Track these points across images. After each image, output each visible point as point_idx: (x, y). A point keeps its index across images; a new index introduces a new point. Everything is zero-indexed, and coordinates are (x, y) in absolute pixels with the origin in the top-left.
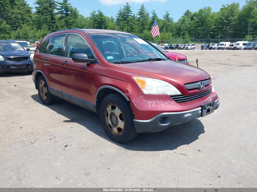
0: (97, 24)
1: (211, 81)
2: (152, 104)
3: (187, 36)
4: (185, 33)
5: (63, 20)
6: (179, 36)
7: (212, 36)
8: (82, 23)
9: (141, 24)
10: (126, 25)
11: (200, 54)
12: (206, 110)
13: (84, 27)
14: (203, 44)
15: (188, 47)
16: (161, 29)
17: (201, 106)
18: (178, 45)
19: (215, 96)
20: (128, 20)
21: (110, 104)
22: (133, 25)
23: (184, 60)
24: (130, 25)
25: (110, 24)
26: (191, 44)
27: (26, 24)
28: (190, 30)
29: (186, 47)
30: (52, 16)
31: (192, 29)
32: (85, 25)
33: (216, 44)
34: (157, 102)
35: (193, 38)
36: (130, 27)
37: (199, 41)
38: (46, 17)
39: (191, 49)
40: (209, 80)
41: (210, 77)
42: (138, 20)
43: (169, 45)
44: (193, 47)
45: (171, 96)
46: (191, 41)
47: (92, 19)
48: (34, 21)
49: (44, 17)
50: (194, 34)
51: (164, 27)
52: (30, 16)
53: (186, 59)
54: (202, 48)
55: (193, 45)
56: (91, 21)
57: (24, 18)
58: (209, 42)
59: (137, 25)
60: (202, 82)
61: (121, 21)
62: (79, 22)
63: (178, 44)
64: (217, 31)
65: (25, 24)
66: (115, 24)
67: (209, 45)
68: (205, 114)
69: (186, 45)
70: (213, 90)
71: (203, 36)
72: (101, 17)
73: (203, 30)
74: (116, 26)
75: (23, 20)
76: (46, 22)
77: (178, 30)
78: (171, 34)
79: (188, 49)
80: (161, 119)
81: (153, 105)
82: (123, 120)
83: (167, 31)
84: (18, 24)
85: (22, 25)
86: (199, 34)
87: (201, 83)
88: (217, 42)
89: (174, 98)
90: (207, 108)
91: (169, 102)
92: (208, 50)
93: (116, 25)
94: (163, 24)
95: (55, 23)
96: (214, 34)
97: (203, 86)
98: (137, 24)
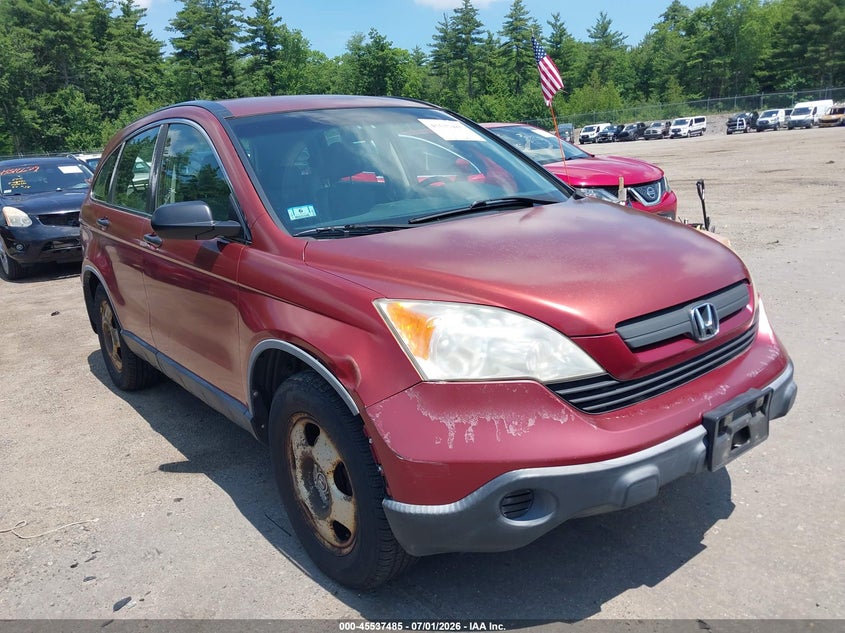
0: (370, 77)
1: (751, 290)
2: (461, 428)
3: (675, 89)
4: (666, 81)
5: (261, 73)
6: (647, 94)
7: (765, 84)
8: (320, 76)
9: (513, 64)
10: (465, 71)
11: (722, 151)
12: (728, 438)
13: (329, 89)
14: (733, 115)
15: (679, 130)
16: (583, 76)
17: (703, 421)
18: (643, 125)
19: (772, 358)
20: (470, 56)
21: (299, 416)
22: (489, 68)
23: (656, 182)
24: (476, 71)
25: (413, 75)
26: (688, 119)
27: (147, 95)
28: (686, 68)
29: (673, 131)
30: (224, 64)
31: (694, 66)
32: (330, 84)
33: (782, 112)
34: (488, 419)
35: (695, 97)
36: (478, 76)
37: (720, 103)
38: (207, 67)
39: (691, 134)
40: (744, 286)
41: (746, 271)
42: (505, 53)
43: (611, 128)
44: (696, 126)
45: (554, 386)
46: (691, 105)
47: (351, 62)
48: (171, 85)
49: (200, 70)
50: (702, 80)
51: (593, 68)
52: (157, 71)
53: (661, 180)
54: (732, 127)
55: (697, 121)
56: (350, 70)
57: (138, 78)
58: (754, 104)
59: (502, 70)
60: (707, 304)
61: (448, 60)
62: (311, 77)
63: (645, 123)
64: (781, 64)
65: (143, 97)
66: (428, 70)
67: (756, 115)
68: (726, 454)
69: (673, 122)
70: (764, 328)
71: (731, 86)
72: (381, 54)
73: (733, 65)
74: (432, 78)
75: (137, 85)
76: (206, 83)
77: (644, 72)
78: (620, 89)
79: (680, 137)
80: (509, 501)
81: (470, 435)
82: (351, 495)
83: (604, 80)
84: (123, 97)
85: (134, 100)
86: (717, 81)
87: (702, 310)
88: (786, 103)
89: (568, 393)
90: (735, 425)
91: (546, 416)
92: (753, 135)
93: (432, 75)
94: (590, 58)
95: (233, 84)
96: (771, 78)
97: (710, 323)
98: (500, 67)
